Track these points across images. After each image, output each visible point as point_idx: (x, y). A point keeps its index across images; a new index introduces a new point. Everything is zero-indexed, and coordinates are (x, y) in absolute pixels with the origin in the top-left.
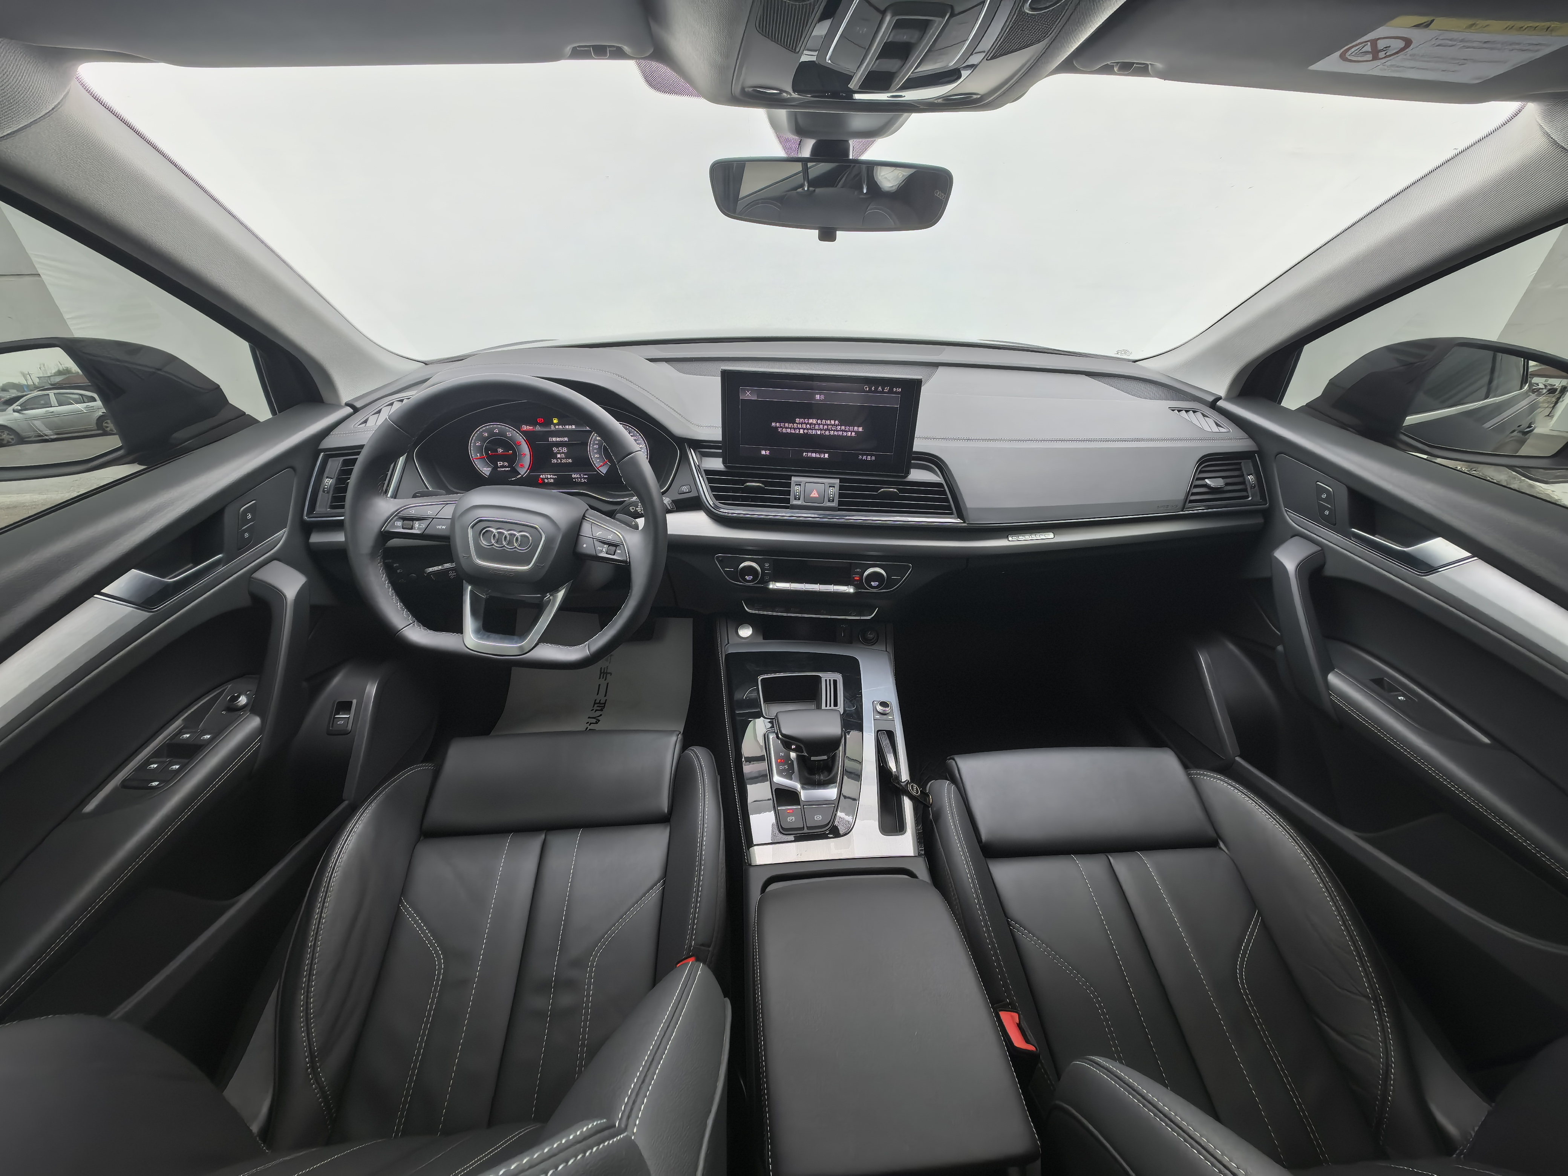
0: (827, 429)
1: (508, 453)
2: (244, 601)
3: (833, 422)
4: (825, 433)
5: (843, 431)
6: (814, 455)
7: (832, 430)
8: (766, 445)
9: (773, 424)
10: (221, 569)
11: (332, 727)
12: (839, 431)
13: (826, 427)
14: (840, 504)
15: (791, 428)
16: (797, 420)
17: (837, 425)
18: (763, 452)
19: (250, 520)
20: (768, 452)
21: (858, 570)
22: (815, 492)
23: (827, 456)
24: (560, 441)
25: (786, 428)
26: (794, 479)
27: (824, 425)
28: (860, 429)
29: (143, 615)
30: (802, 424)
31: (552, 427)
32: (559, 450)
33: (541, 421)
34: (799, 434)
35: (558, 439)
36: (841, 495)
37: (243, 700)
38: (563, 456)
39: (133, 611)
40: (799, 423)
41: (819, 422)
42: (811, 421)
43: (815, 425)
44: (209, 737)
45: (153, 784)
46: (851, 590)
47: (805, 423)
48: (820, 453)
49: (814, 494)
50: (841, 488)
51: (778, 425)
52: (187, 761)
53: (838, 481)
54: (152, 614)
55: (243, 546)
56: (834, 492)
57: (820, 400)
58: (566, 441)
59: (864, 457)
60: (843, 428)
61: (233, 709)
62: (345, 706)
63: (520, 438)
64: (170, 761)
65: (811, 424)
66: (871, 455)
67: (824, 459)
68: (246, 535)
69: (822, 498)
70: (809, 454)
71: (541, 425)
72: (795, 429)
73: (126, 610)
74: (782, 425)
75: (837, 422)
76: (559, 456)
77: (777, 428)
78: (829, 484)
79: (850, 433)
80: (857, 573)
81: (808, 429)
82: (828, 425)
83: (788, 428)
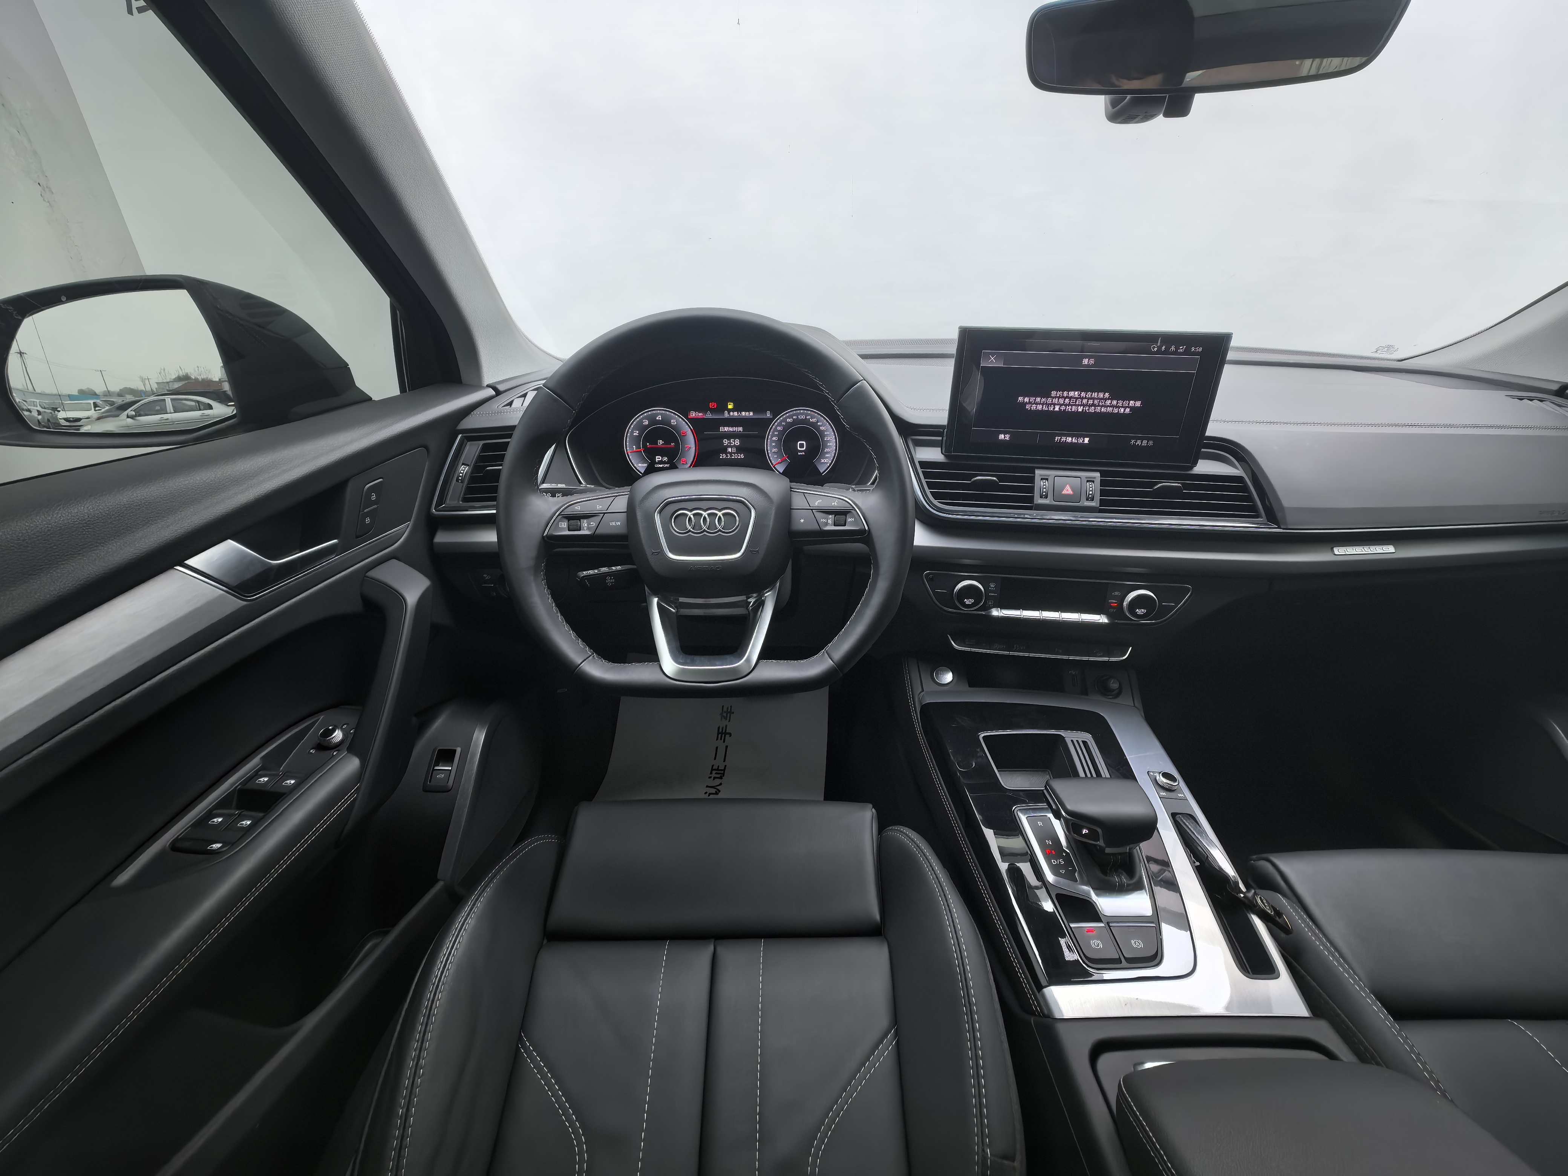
0: (1093, 405)
1: (669, 446)
2: (354, 606)
3: (1101, 395)
4: (1088, 410)
5: (1113, 406)
6: (1069, 440)
7: (1099, 406)
8: (1005, 426)
9: (1020, 399)
10: (334, 559)
11: (430, 782)
12: (1108, 406)
13: (1091, 402)
14: (1102, 503)
15: (1043, 404)
16: (1053, 393)
17: (1106, 399)
18: (1002, 437)
19: (375, 503)
20: (1008, 437)
21: (1117, 593)
22: (1068, 487)
23: (1087, 440)
24: (733, 431)
25: (1037, 404)
26: (1038, 472)
27: (1088, 399)
28: (1138, 404)
29: (235, 603)
30: (1059, 398)
31: (726, 415)
32: (730, 443)
33: (713, 406)
34: (1054, 412)
35: (731, 429)
36: (1103, 493)
37: (338, 735)
38: (734, 450)
39: (221, 596)
40: (1055, 397)
41: (1083, 394)
42: (1071, 394)
43: (1077, 398)
44: (293, 782)
45: (214, 846)
46: (1102, 619)
47: (1063, 397)
48: (1078, 436)
49: (1068, 491)
50: (1103, 483)
51: (1027, 400)
52: (261, 815)
53: (1098, 475)
54: (245, 603)
55: (362, 534)
56: (1094, 488)
57: (1088, 366)
58: (740, 431)
59: (1139, 442)
60: (1115, 402)
61: (324, 746)
62: (447, 756)
63: (687, 429)
64: (240, 815)
65: (1070, 398)
66: (1148, 439)
67: (1083, 444)
68: (368, 520)
69: (1076, 497)
70: (1064, 439)
71: (713, 411)
72: (1048, 405)
73: (213, 591)
74: (1032, 399)
75: (1107, 395)
76: (730, 450)
77: (1025, 404)
78: (1086, 478)
79: (1122, 410)
80: (1115, 597)
81: (1066, 405)
82: (1094, 399)
83: (1040, 404)
